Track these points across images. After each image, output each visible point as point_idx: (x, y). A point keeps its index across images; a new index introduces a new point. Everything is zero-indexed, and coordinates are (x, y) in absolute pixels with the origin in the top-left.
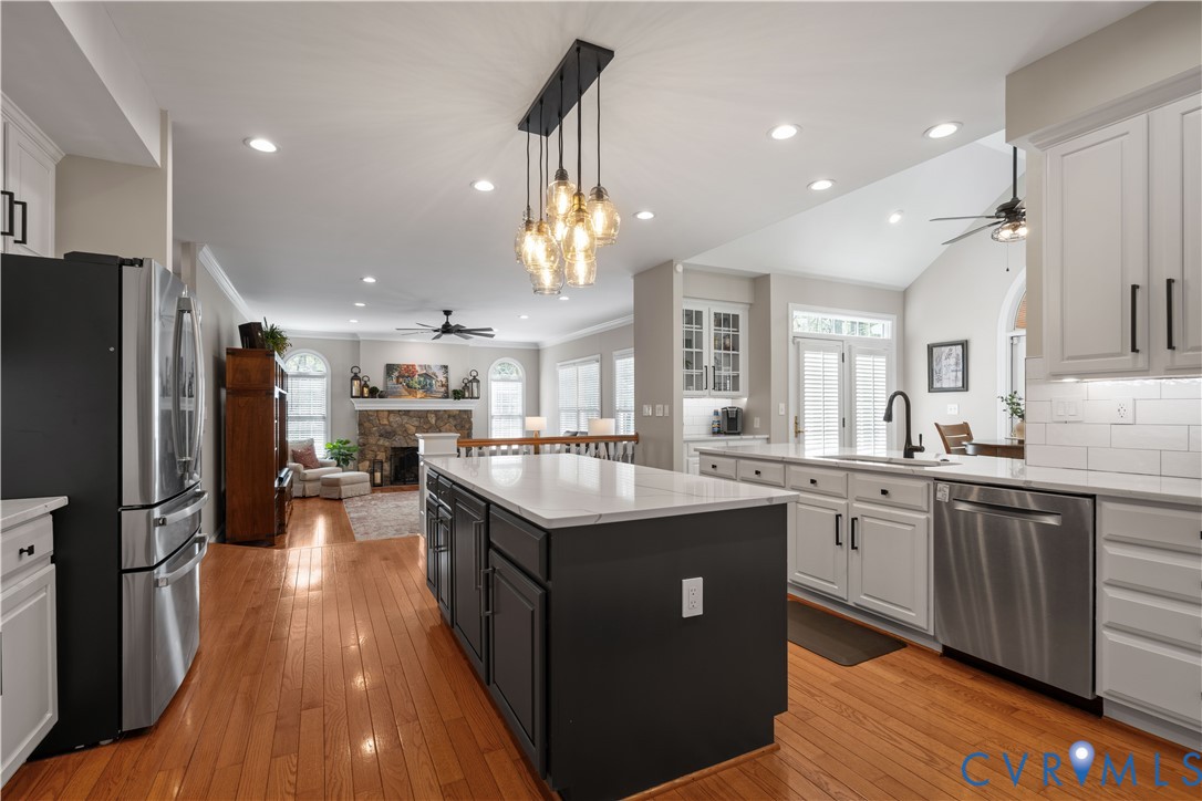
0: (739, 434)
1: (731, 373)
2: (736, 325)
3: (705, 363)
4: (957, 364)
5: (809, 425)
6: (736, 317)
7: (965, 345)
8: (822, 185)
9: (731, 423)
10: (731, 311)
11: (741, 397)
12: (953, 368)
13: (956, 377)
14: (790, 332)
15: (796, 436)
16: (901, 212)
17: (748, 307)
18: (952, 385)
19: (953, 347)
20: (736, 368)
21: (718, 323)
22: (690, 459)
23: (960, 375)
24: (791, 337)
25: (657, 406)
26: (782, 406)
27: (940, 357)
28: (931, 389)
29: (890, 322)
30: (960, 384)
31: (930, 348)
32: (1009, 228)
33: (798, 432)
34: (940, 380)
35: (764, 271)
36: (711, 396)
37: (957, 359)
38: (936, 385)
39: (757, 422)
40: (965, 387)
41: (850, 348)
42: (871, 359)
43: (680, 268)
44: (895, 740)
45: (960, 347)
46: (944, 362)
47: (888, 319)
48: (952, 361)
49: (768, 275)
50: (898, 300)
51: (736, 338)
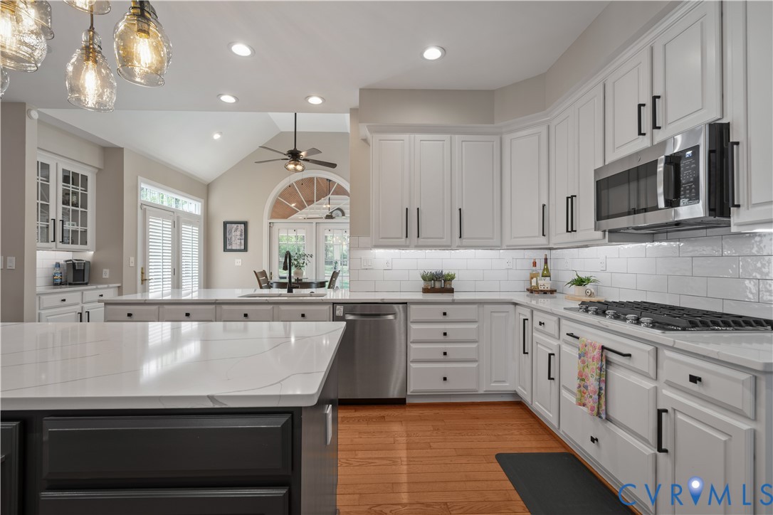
0: (86, 284)
1: (80, 229)
2: (85, 185)
3: (52, 216)
4: (241, 235)
5: (152, 274)
6: (85, 178)
7: (245, 224)
8: (228, 99)
9: (77, 275)
10: (81, 171)
11: (88, 250)
12: (239, 237)
13: (241, 243)
14: (139, 200)
15: (142, 284)
16: (221, 133)
17: (97, 171)
18: (238, 248)
19: (239, 225)
20: (84, 224)
21: (66, 179)
22: (43, 312)
23: (243, 241)
24: (139, 204)
25: (9, 258)
26: (132, 259)
27: (231, 230)
28: (225, 250)
29: (200, 204)
30: (243, 247)
31: (225, 224)
32: (293, 164)
33: (144, 280)
34: (231, 244)
35: (117, 142)
36: (57, 249)
37: (241, 232)
38: (229, 247)
39: (106, 273)
40: (245, 249)
41: (178, 217)
42: (190, 227)
43: (34, 114)
44: (372, 463)
45: (243, 225)
46: (233, 234)
47: (200, 202)
48: (238, 233)
49: (123, 148)
50: (204, 190)
51: (85, 197)
